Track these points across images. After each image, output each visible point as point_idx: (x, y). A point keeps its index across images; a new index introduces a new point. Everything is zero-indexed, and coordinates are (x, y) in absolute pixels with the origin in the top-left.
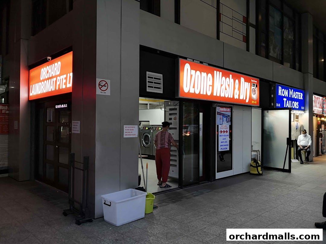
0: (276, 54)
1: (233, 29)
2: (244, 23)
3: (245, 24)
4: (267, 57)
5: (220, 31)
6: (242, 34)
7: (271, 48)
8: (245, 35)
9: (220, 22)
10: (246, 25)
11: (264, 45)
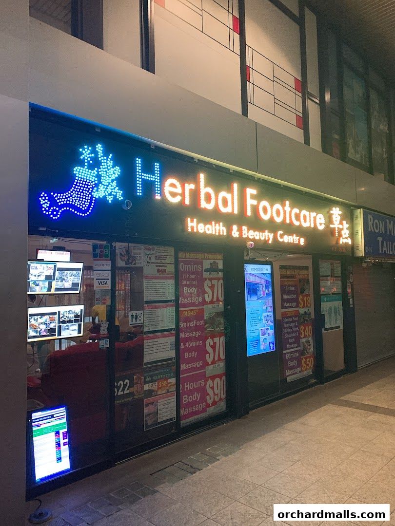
0: (360, 156)
1: (276, 101)
2: (297, 92)
3: (300, 95)
4: (344, 158)
5: (249, 100)
6: (294, 111)
7: (350, 143)
8: (301, 115)
9: (248, 83)
10: (302, 95)
11: (336, 137)
